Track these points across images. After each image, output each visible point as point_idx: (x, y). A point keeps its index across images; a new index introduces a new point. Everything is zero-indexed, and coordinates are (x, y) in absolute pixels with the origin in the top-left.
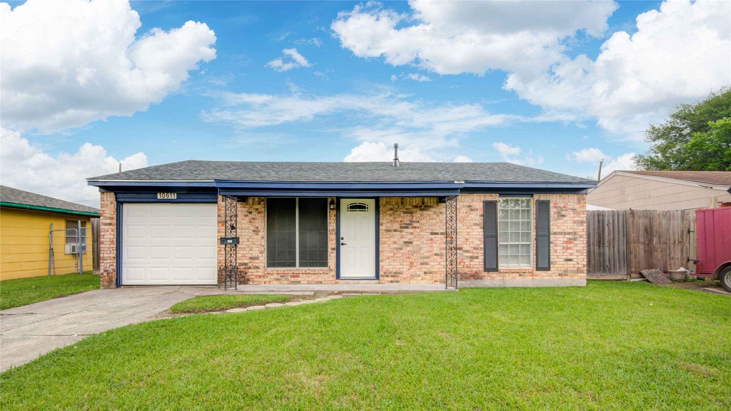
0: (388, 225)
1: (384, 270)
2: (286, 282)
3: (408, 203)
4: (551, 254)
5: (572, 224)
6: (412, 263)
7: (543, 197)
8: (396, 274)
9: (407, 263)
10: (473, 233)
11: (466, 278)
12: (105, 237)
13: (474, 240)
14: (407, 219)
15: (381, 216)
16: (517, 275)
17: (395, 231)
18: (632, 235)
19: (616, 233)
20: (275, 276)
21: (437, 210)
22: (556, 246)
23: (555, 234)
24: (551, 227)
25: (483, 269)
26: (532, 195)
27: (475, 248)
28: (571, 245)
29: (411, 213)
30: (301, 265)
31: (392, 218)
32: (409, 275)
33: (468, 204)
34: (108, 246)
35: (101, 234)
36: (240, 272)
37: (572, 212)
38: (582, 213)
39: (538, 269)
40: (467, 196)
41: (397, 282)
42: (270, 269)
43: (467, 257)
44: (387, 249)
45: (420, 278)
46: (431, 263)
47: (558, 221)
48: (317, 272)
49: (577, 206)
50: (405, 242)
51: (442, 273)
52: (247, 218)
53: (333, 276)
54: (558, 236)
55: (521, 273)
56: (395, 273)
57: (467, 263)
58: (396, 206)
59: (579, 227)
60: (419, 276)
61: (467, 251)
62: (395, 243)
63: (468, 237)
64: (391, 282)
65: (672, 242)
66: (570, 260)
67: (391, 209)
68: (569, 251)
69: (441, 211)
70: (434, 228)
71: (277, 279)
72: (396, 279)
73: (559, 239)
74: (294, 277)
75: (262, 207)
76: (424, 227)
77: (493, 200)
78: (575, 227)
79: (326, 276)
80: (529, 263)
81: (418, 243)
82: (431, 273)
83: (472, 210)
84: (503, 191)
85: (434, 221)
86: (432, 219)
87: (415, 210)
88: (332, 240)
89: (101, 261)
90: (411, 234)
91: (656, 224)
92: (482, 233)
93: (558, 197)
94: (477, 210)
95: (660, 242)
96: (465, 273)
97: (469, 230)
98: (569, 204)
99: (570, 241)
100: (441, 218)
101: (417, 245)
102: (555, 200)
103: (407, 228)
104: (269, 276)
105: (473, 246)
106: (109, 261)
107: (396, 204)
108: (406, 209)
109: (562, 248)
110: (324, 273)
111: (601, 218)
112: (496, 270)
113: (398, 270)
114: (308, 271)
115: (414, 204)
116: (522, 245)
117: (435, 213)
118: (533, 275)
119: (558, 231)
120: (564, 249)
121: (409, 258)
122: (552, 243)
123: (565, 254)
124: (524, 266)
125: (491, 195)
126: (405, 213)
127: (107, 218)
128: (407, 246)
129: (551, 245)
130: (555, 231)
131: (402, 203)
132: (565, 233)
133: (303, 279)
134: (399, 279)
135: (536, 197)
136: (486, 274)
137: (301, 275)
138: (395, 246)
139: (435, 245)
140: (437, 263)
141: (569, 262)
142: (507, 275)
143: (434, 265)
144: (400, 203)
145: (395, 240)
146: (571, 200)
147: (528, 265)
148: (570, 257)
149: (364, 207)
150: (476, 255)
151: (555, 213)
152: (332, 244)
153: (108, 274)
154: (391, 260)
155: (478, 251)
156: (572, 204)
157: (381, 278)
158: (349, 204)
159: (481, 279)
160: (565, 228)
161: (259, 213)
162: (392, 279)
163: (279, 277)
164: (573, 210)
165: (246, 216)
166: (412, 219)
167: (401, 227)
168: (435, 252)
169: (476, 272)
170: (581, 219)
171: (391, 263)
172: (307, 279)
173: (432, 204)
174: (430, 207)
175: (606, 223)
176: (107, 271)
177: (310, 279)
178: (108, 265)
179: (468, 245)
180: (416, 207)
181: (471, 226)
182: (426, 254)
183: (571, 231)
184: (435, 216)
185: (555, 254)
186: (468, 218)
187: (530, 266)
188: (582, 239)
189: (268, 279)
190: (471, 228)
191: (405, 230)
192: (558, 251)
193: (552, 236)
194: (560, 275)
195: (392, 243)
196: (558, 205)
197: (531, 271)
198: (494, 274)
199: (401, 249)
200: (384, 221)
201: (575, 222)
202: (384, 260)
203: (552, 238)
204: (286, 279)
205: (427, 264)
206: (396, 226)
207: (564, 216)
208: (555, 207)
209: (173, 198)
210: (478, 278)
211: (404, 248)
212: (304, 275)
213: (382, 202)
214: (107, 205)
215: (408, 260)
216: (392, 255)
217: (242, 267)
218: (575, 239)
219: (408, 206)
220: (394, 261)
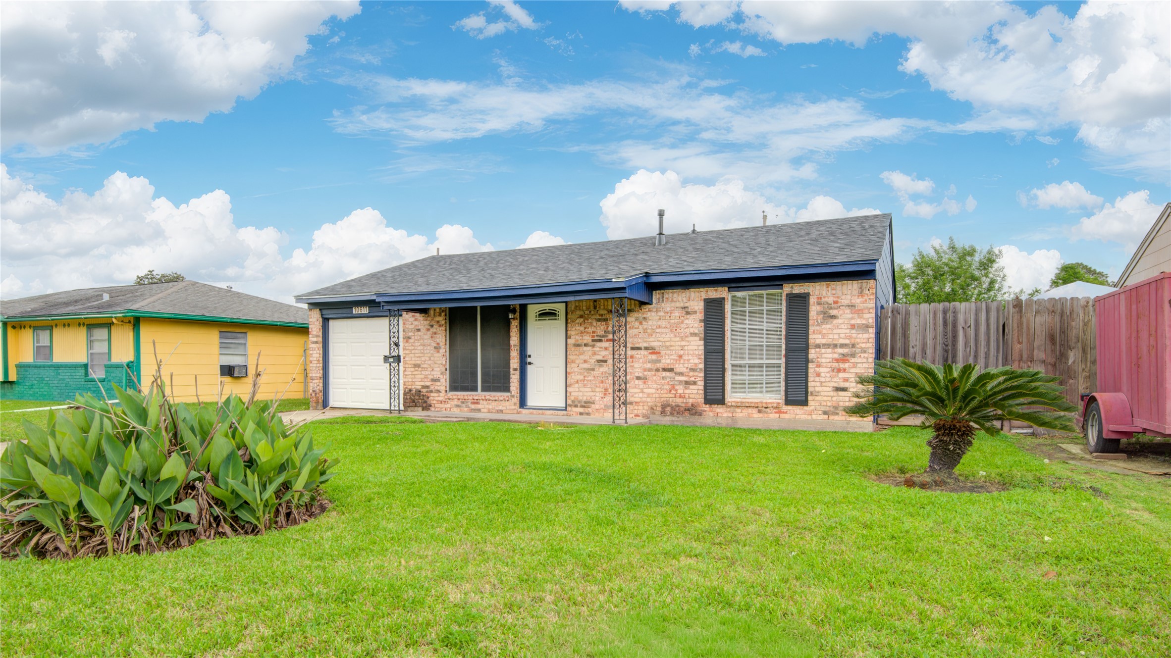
0: (577, 338)
1: (572, 398)
2: (466, 409)
3: (602, 307)
4: (810, 379)
5: (848, 331)
6: (607, 390)
7: (797, 288)
8: (587, 404)
9: (601, 390)
10: (690, 348)
11: (678, 413)
12: (313, 355)
13: (690, 357)
14: (600, 329)
15: (572, 325)
16: (755, 411)
17: (586, 345)
18: (1017, 347)
19: (982, 343)
20: (456, 402)
21: (640, 315)
22: (819, 366)
23: (818, 346)
24: (811, 337)
25: (703, 400)
26: (779, 287)
27: (692, 370)
28: (846, 365)
29: (606, 320)
30: (483, 390)
31: (582, 328)
32: (602, 406)
33: (682, 305)
34: (316, 365)
36: (423, 395)
37: (848, 311)
38: (867, 311)
39: (788, 402)
40: (680, 294)
41: (588, 414)
42: (452, 394)
43: (681, 382)
44: (576, 369)
47: (824, 326)
48: (497, 399)
49: (857, 301)
50: (599, 361)
51: (646, 404)
52: (429, 333)
53: (515, 404)
54: (823, 351)
55: (761, 408)
56: (585, 402)
57: (680, 391)
58: (587, 312)
59: (860, 336)
61: (681, 374)
62: (585, 361)
63: (682, 352)
64: (581, 414)
66: (844, 389)
67: (581, 316)
68: (841, 375)
69: (645, 316)
70: (636, 340)
71: (458, 406)
72: (586, 410)
73: (824, 356)
74: (474, 403)
75: (441, 319)
77: (718, 296)
78: (854, 335)
79: (507, 403)
80: (775, 392)
83: (688, 313)
84: (735, 283)
87: (611, 315)
88: (514, 358)
89: (310, 381)
90: (607, 349)
92: (702, 348)
93: (825, 287)
94: (695, 312)
96: (678, 406)
97: (683, 343)
98: (843, 297)
99: (844, 358)
100: (645, 327)
102: (817, 291)
103: (600, 341)
104: (449, 401)
105: (690, 366)
107: (588, 309)
108: (600, 315)
109: (829, 369)
110: (504, 400)
111: (949, 316)
112: (721, 401)
113: (589, 398)
114: (488, 397)
115: (610, 308)
116: (768, 365)
117: (636, 319)
118: (780, 412)
119: (824, 341)
120: (833, 370)
121: (602, 382)
122: (813, 362)
123: (835, 379)
124: (767, 398)
125: (716, 290)
126: (599, 320)
127: (314, 336)
128: (601, 366)
129: (810, 365)
130: (818, 342)
131: (595, 307)
132: (835, 346)
133: (483, 406)
134: (590, 410)
135: (787, 288)
136: (707, 408)
137: (481, 402)
138: (586, 366)
139: (636, 365)
140: (639, 391)
141: (841, 393)
142: (739, 410)
143: (635, 393)
144: (592, 308)
145: (586, 358)
146: (848, 290)
148: (842, 385)
149: (555, 314)
150: (693, 379)
151: (818, 313)
152: (515, 363)
153: (316, 394)
154: (581, 384)
155: (696, 374)
156: (849, 297)
157: (570, 408)
158: (537, 311)
159: (700, 415)
160: (836, 337)
161: (440, 326)
163: (460, 404)
164: (851, 306)
165: (428, 330)
166: (607, 328)
167: (593, 341)
168: (637, 375)
169: (692, 405)
170: (864, 322)
171: (581, 389)
173: (633, 307)
174: (631, 311)
175: (961, 325)
176: (315, 391)
179: (681, 365)
180: (612, 311)
181: (687, 337)
183: (847, 341)
184: (639, 324)
185: (817, 379)
186: (682, 326)
187: (778, 398)
188: (866, 355)
189: (448, 406)
190: (687, 339)
191: (598, 344)
192: (823, 375)
193: (812, 351)
194: (825, 413)
195: (582, 361)
196: (823, 300)
197: (775, 405)
198: (719, 409)
199: (593, 370)
200: (574, 333)
201: (853, 327)
202: (572, 384)
203: (812, 354)
204: (467, 406)
206: (587, 339)
207: (833, 317)
208: (819, 304)
209: (366, 312)
210: (696, 413)
211: (597, 369)
212: (485, 402)
213: (572, 307)
215: (602, 385)
216: (582, 377)
217: (424, 390)
218: (853, 355)
219: (601, 312)
220: (585, 386)
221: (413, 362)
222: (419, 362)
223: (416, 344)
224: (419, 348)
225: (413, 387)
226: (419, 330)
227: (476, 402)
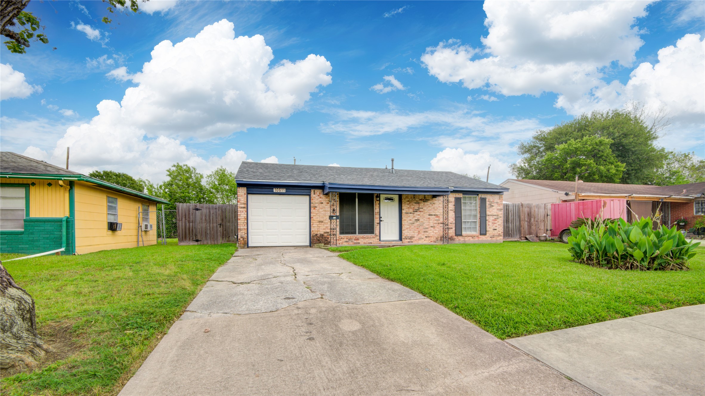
0: (406, 210)
1: (405, 236)
2: (351, 243)
4: (487, 226)
5: (496, 211)
6: (419, 232)
7: (483, 196)
8: (411, 238)
9: (417, 232)
10: (450, 215)
12: (241, 215)
13: (450, 219)
14: (416, 207)
15: (403, 205)
16: (471, 238)
17: (410, 213)
18: (522, 217)
19: (515, 216)
20: (345, 240)
22: (489, 222)
23: (489, 215)
24: (487, 212)
25: (455, 235)
26: (478, 195)
27: (451, 223)
28: (496, 222)
29: (419, 203)
30: (359, 233)
31: (409, 206)
34: (243, 221)
35: (238, 214)
36: (325, 237)
38: (501, 205)
39: (481, 234)
41: (412, 242)
42: (342, 236)
44: (406, 223)
45: (423, 240)
46: (429, 232)
47: (490, 209)
49: (499, 201)
50: (416, 220)
51: (434, 237)
52: (328, 205)
53: (378, 239)
54: (490, 217)
55: (473, 237)
58: (411, 199)
59: (500, 212)
60: (423, 239)
62: (410, 220)
64: (408, 242)
65: (540, 221)
66: (496, 230)
67: (408, 201)
68: (495, 225)
69: (434, 203)
70: (430, 212)
71: (347, 242)
72: (411, 240)
73: (491, 219)
74: (356, 240)
75: (337, 199)
76: (426, 212)
77: (459, 197)
78: (498, 212)
79: (374, 239)
80: (476, 231)
81: (422, 220)
82: (429, 237)
83: (449, 202)
84: (465, 192)
85: (430, 208)
86: (430, 207)
87: (420, 201)
88: (377, 218)
89: (239, 231)
90: (419, 215)
91: (533, 211)
92: (454, 215)
94: (452, 202)
95: (534, 221)
99: (495, 220)
100: (434, 207)
101: (422, 221)
102: (489, 197)
103: (416, 211)
104: (341, 239)
106: (244, 231)
107: (411, 198)
109: (492, 223)
110: (373, 238)
111: (507, 207)
112: (461, 235)
113: (412, 235)
114: (364, 237)
115: (420, 198)
116: (473, 222)
117: (431, 203)
118: (478, 238)
119: (490, 214)
121: (418, 228)
123: (493, 226)
124: (474, 233)
125: (459, 194)
126: (416, 203)
127: (242, 204)
128: (417, 222)
129: (487, 222)
130: (489, 214)
131: (414, 198)
132: (493, 215)
133: (361, 241)
134: (413, 240)
135: (480, 195)
136: (456, 237)
137: (360, 239)
138: (411, 222)
139: (431, 222)
141: (495, 231)
142: (466, 238)
145: (411, 219)
146: (496, 198)
147: (475, 232)
148: (495, 228)
149: (392, 200)
150: (451, 227)
151: (488, 205)
152: (376, 221)
153: (243, 239)
154: (408, 230)
155: (452, 225)
156: (496, 200)
157: (403, 240)
158: (385, 197)
159: (454, 240)
160: (493, 212)
162: (409, 240)
163: (348, 240)
164: (497, 203)
165: (328, 203)
166: (419, 207)
167: (413, 211)
169: (451, 236)
170: (501, 208)
171: (408, 232)
172: (363, 241)
173: (429, 198)
174: (428, 200)
175: (510, 210)
176: (243, 237)
177: (365, 241)
178: (243, 233)
180: (421, 200)
181: (449, 211)
182: (426, 227)
183: (496, 214)
184: (431, 205)
187: (477, 233)
188: (501, 219)
189: (341, 242)
191: (416, 213)
192: (490, 225)
193: (487, 217)
194: (491, 237)
197: (477, 235)
198: (460, 238)
199: (414, 223)
200: (405, 208)
201: (498, 209)
202: (404, 230)
204: (352, 242)
205: (427, 232)
206: (411, 211)
207: (493, 206)
208: (489, 201)
209: (283, 192)
210: (452, 240)
211: (415, 223)
212: (362, 239)
213: (403, 197)
214: (242, 195)
215: (417, 230)
216: (409, 227)
217: (326, 234)
218: (498, 218)
219: (417, 200)
220: (410, 230)
221: (319, 220)
222: (322, 220)
223: (320, 210)
224: (322, 212)
225: (318, 233)
226: (322, 203)
227: (357, 239)
